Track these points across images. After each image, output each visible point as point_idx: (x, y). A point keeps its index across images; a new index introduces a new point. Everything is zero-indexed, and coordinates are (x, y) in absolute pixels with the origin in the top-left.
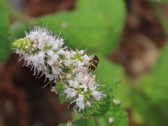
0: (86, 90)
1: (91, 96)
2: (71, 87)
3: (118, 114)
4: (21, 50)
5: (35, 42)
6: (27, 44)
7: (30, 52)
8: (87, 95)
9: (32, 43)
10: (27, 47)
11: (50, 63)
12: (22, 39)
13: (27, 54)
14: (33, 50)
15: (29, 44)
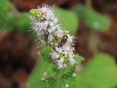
0: (66, 56)
1: (68, 61)
2: (57, 52)
3: (72, 83)
4: (34, 16)
5: (45, 14)
6: (39, 14)
7: (39, 20)
8: (66, 59)
9: (43, 14)
10: (38, 16)
11: (50, 31)
12: (37, 10)
13: (37, 21)
14: (42, 18)
15: (41, 14)
